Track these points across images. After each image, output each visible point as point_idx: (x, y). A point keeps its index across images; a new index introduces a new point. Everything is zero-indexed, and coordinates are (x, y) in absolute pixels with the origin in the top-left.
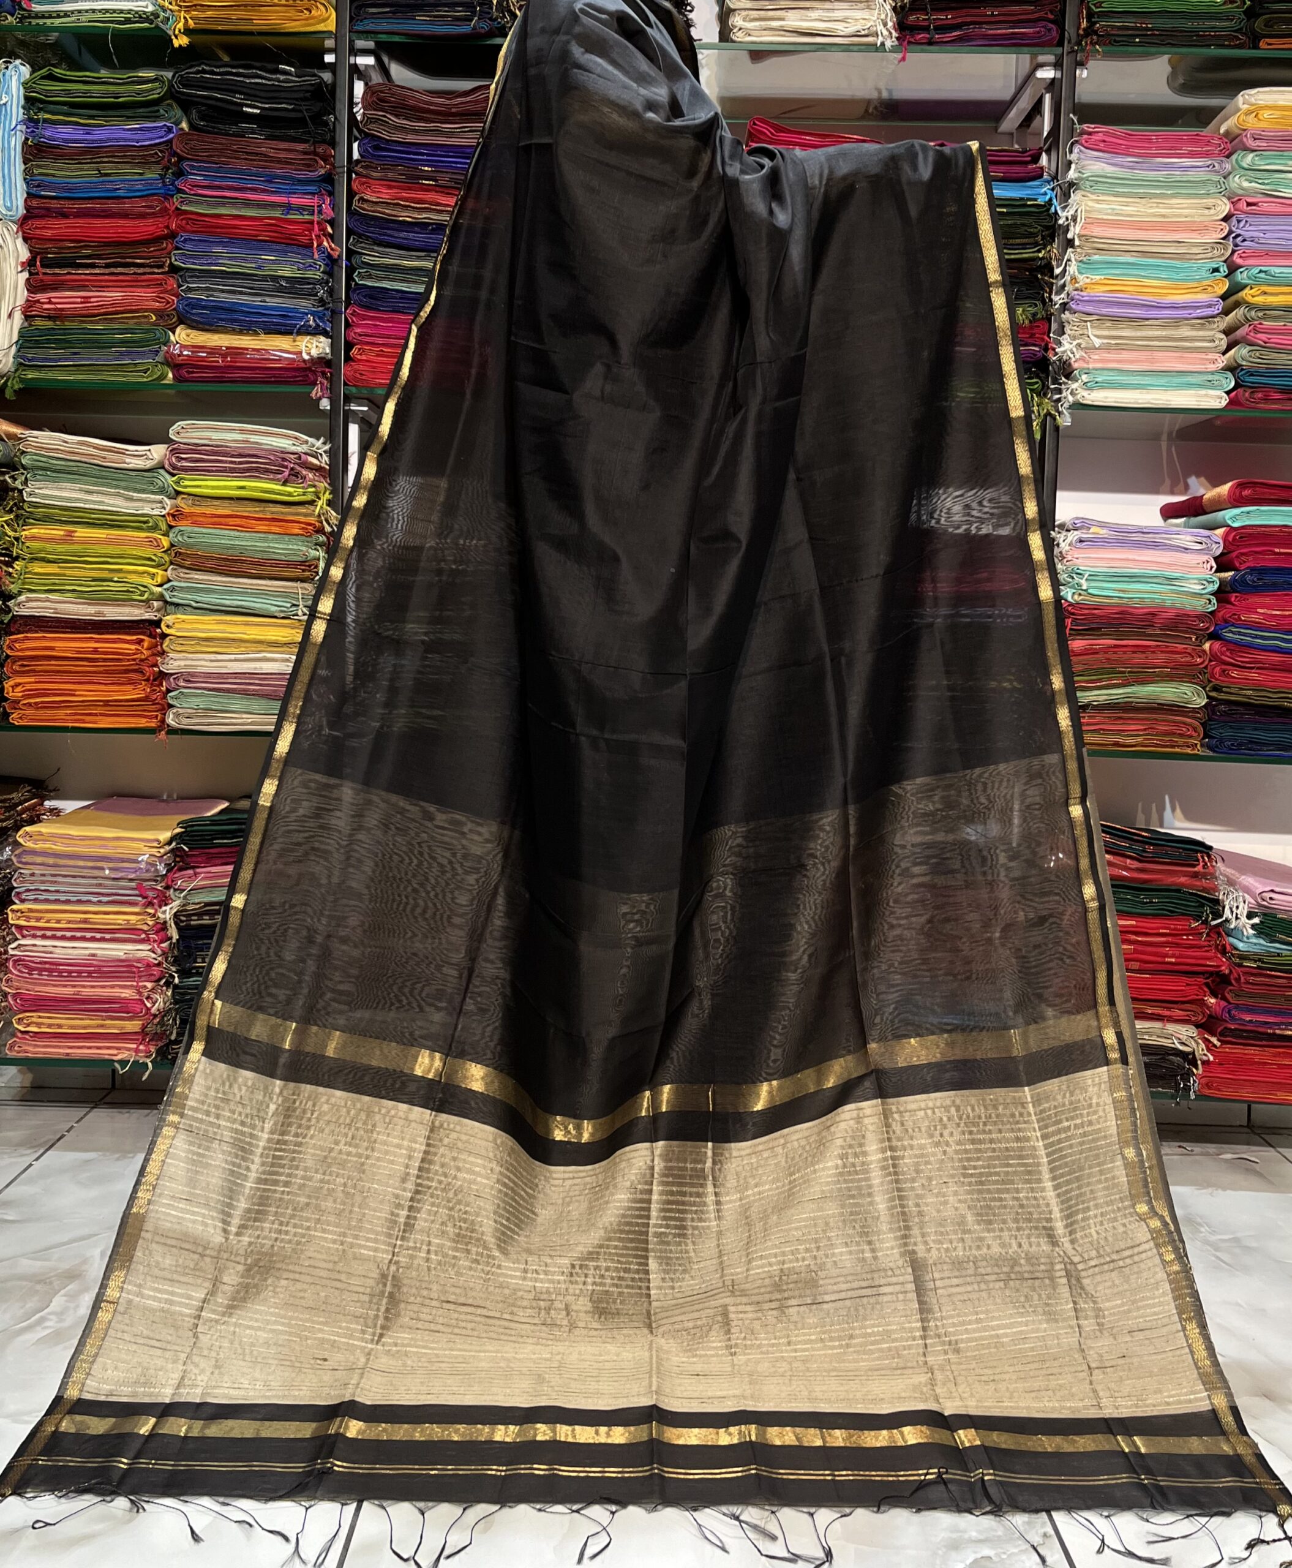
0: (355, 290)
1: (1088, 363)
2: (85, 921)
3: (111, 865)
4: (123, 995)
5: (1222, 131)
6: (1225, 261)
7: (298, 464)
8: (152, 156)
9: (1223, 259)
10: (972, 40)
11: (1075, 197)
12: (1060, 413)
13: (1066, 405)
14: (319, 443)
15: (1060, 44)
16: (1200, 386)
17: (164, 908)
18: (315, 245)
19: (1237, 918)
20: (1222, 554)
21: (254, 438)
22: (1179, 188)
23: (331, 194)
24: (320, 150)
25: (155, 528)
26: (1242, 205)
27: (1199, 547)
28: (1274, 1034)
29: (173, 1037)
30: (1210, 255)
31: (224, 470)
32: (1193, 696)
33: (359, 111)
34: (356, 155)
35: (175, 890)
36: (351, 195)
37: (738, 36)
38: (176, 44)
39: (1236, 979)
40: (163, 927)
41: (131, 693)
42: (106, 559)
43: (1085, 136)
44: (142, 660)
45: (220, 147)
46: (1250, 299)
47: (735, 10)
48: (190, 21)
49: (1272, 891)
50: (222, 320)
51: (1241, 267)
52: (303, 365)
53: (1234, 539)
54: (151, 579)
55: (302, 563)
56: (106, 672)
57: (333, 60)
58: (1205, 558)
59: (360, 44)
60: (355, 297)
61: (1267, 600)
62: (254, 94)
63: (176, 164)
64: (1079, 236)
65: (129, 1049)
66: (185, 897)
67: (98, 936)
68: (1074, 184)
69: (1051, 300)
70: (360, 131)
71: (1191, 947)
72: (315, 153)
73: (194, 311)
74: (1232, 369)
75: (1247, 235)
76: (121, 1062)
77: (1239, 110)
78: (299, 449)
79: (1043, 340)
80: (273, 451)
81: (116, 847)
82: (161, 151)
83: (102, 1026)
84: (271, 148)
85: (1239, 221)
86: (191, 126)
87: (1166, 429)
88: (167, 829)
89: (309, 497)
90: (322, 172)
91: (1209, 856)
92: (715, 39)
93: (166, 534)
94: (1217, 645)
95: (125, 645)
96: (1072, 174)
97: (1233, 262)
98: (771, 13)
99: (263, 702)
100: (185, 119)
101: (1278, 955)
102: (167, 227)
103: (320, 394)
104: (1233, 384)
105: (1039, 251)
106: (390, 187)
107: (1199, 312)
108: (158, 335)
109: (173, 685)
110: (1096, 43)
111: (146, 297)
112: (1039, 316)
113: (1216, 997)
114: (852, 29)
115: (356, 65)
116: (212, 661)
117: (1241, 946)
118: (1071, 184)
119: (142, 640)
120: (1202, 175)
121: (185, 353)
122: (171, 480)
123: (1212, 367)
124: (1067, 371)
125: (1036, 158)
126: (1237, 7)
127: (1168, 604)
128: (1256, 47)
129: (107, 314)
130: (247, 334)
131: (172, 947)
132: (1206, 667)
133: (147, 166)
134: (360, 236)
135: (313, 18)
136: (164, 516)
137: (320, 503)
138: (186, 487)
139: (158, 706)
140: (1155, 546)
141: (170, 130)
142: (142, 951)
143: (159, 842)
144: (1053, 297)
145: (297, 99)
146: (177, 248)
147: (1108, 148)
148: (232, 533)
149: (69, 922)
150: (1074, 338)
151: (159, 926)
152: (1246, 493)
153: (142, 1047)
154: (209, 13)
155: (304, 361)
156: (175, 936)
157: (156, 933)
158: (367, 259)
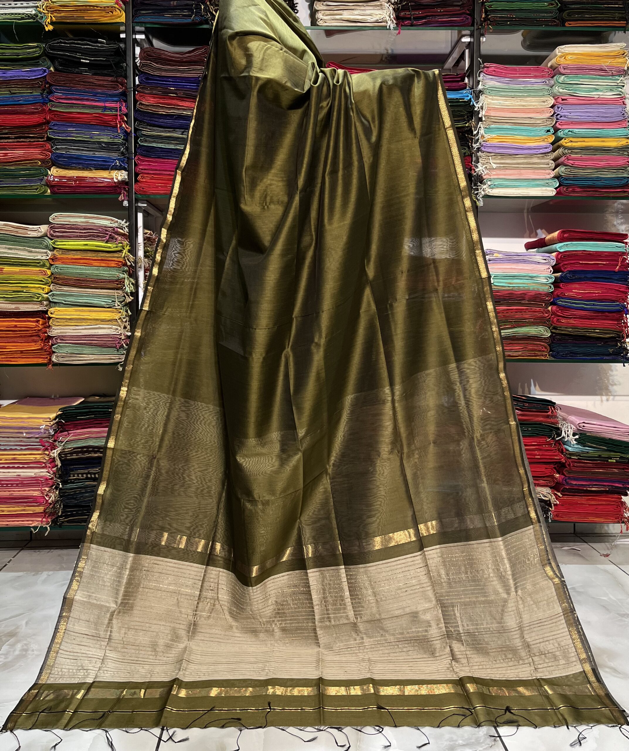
0: (139, 148)
1: (490, 176)
2: (14, 459)
3: (27, 431)
4: (34, 494)
5: (549, 65)
6: (552, 127)
7: (113, 233)
8: (36, 84)
9: (552, 125)
10: (431, 24)
11: (482, 98)
12: (478, 200)
13: (481, 196)
14: (123, 222)
15: (473, 25)
16: (543, 186)
17: (53, 451)
18: (119, 126)
19: (568, 436)
20: (555, 265)
21: (91, 221)
22: (530, 93)
23: (125, 101)
24: (119, 80)
25: (44, 266)
26: (560, 100)
27: (545, 261)
28: (587, 490)
29: (60, 514)
30: (546, 124)
31: (77, 236)
32: (544, 332)
33: (138, 61)
34: (137, 82)
35: (59, 442)
36: (135, 101)
37: (320, 23)
38: (47, 29)
39: (568, 465)
40: (53, 460)
41: (34, 347)
42: (20, 281)
43: (486, 69)
44: (39, 330)
45: (70, 79)
46: (564, 144)
47: (318, 11)
48: (53, 18)
49: (584, 423)
50: (74, 163)
51: (560, 129)
52: (114, 185)
53: (561, 257)
54: (42, 291)
55: (117, 281)
56: (21, 337)
57: (125, 37)
58: (548, 266)
59: (138, 28)
60: (139, 151)
61: (577, 286)
62: (86, 53)
63: (49, 88)
64: (485, 116)
65: (38, 521)
66: (64, 445)
67: (21, 466)
68: (482, 91)
69: (472, 146)
70: (139, 71)
71: (547, 450)
72: (117, 82)
73: (60, 159)
74: (558, 177)
75: (562, 114)
76: (33, 527)
77: (556, 55)
78: (114, 225)
79: (469, 165)
80: (101, 227)
81: (28, 422)
82: (41, 82)
83: (24, 510)
84: (95, 79)
85: (558, 108)
86: (55, 69)
87: (526, 207)
88: (53, 412)
89: (119, 249)
90: (121, 90)
91: (554, 407)
92: (309, 24)
93: (49, 269)
94: (555, 308)
95: (30, 323)
96: (480, 87)
97: (556, 127)
98: (336, 12)
99: (99, 349)
100: (52, 66)
101: (588, 453)
102: (45, 119)
103: (123, 198)
104: (558, 184)
105: (466, 123)
106: (154, 98)
107: (542, 151)
108: (42, 171)
109: (55, 342)
110: (490, 25)
111: (35, 153)
112: (467, 154)
113: (559, 474)
114: (374, 19)
115: (136, 39)
116: (73, 330)
117: (570, 449)
118: (480, 91)
119: (39, 321)
120: (540, 86)
121: (56, 180)
122: (51, 242)
123: (548, 177)
124: (480, 180)
125: (463, 80)
126: (555, 7)
127: (531, 289)
128: (564, 26)
129: (17, 162)
130: (87, 170)
131: (58, 470)
132: (550, 318)
133: (34, 89)
134: (140, 121)
135: (114, 16)
136: (48, 260)
137: (124, 251)
138: (58, 245)
139: (48, 353)
140: (524, 261)
141: (45, 71)
142: (43, 473)
143: (50, 419)
144: (473, 145)
145: (107, 55)
146: (50, 129)
147: (495, 74)
148: (82, 267)
149: (6, 460)
150: (483, 164)
151: (51, 460)
152: (566, 235)
153: (44, 520)
154: (63, 14)
155: (115, 183)
156: (60, 465)
157: (50, 463)
158: (144, 132)
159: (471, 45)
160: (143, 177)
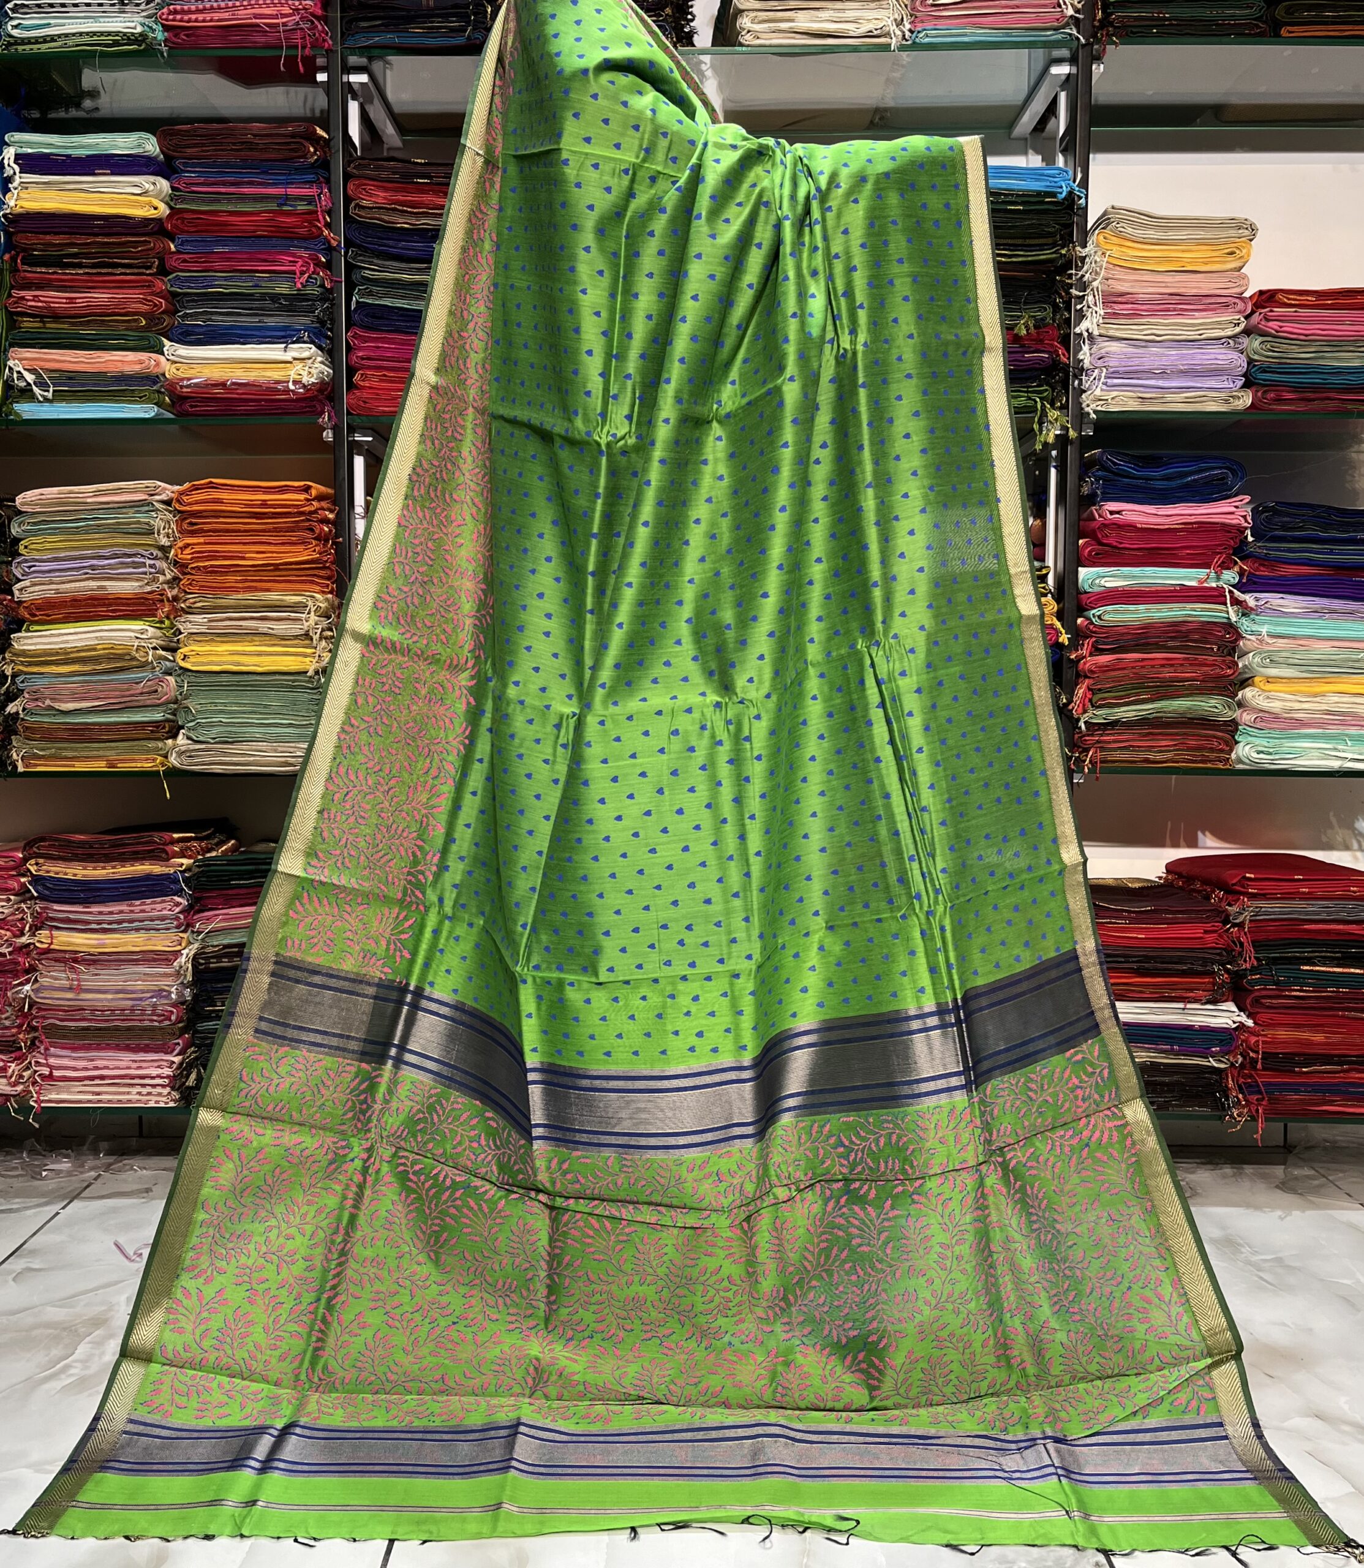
0: (356, 309)
32: (1223, 708)
35: (193, 932)
37: (747, 39)
47: (743, 11)
52: (303, 393)
57: (326, 79)
59: (353, 61)
60: (356, 316)
98: (781, 14)
106: (387, 190)
110: (1113, 35)
112: (1048, 321)
114: (864, 30)
115: (349, 83)
134: (360, 247)
158: (367, 273)
159: (1072, 80)
160: (364, 377)
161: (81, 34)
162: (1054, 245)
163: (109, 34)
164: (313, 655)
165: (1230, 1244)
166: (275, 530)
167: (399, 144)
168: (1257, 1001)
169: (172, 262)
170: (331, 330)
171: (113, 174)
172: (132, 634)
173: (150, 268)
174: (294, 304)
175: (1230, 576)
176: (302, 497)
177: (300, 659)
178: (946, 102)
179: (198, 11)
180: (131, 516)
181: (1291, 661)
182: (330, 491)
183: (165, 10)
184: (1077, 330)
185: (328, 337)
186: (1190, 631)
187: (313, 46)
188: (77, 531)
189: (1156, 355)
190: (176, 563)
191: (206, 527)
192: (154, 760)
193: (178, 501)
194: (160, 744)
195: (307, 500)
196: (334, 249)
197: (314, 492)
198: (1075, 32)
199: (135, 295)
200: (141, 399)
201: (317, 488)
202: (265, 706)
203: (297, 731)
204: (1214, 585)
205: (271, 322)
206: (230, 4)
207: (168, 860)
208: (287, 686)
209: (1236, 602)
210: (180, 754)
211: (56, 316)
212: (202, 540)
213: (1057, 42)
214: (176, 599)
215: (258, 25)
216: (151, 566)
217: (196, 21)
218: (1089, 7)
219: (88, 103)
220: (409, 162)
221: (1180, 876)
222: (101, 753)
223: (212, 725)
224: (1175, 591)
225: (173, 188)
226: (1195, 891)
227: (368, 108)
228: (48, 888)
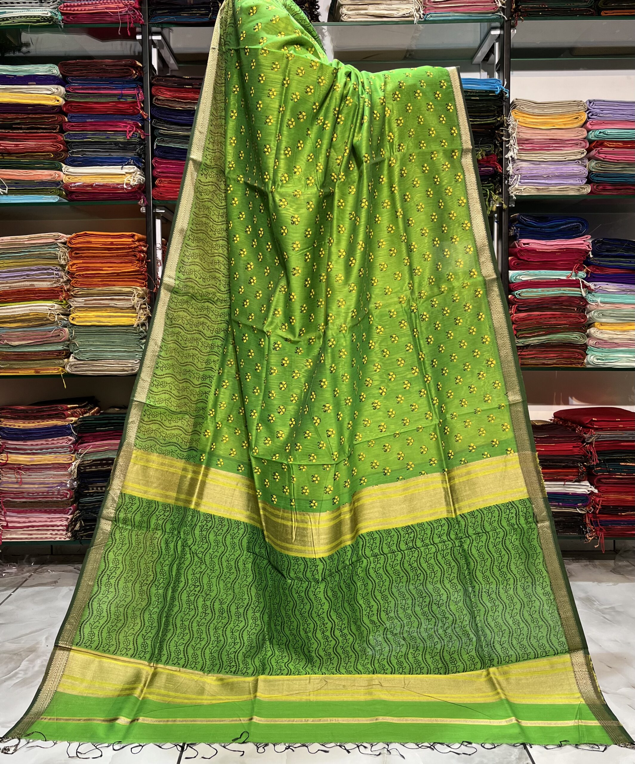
0: (156, 149)
32: (580, 338)
37: (344, 19)
47: (343, 5)
52: (131, 190)
57: (141, 38)
59: (154, 29)
60: (156, 152)
66: (83, 458)
79: (494, 164)
98: (360, 7)
105: (496, 119)
110: (520, 16)
112: (492, 152)
114: (401, 14)
115: (152, 40)
128: (599, 15)
134: (158, 119)
158: (162, 131)
159: (501, 37)
160: (160, 182)
161: (21, 17)
162: (494, 116)
163: (35, 17)
164: (136, 317)
165: (589, 600)
166: (117, 256)
167: (177, 68)
168: (599, 480)
169: (66, 127)
170: (144, 159)
171: (37, 84)
172: (47, 308)
173: (55, 129)
174: (126, 146)
175: (582, 274)
176: (131, 240)
177: (130, 319)
178: (441, 47)
179: (78, 6)
180: (46, 250)
181: (612, 315)
182: (145, 237)
183: (62, 5)
184: (506, 156)
185: (143, 162)
186: (563, 301)
187: (135, 22)
188: (20, 258)
189: (544, 168)
190: (68, 272)
191: (83, 255)
192: (58, 369)
193: (70, 242)
194: (61, 361)
195: (133, 241)
196: (145, 120)
197: (136, 238)
198: (502, 14)
199: (48, 142)
200: (52, 193)
201: (138, 236)
202: (113, 342)
203: (129, 354)
204: (574, 278)
205: (114, 155)
206: (94, 2)
207: (65, 418)
208: (123, 332)
209: (585, 286)
210: (71, 366)
211: (9, 153)
212: (81, 261)
213: (494, 19)
214: (69, 290)
215: (107, 13)
216: (56, 274)
217: (77, 10)
218: (509, 3)
219: (24, 49)
220: (182, 78)
221: (561, 419)
222: (32, 366)
223: (86, 352)
224: (555, 282)
225: (66, 91)
226: (568, 426)
227: (161, 51)
228: (6, 433)
